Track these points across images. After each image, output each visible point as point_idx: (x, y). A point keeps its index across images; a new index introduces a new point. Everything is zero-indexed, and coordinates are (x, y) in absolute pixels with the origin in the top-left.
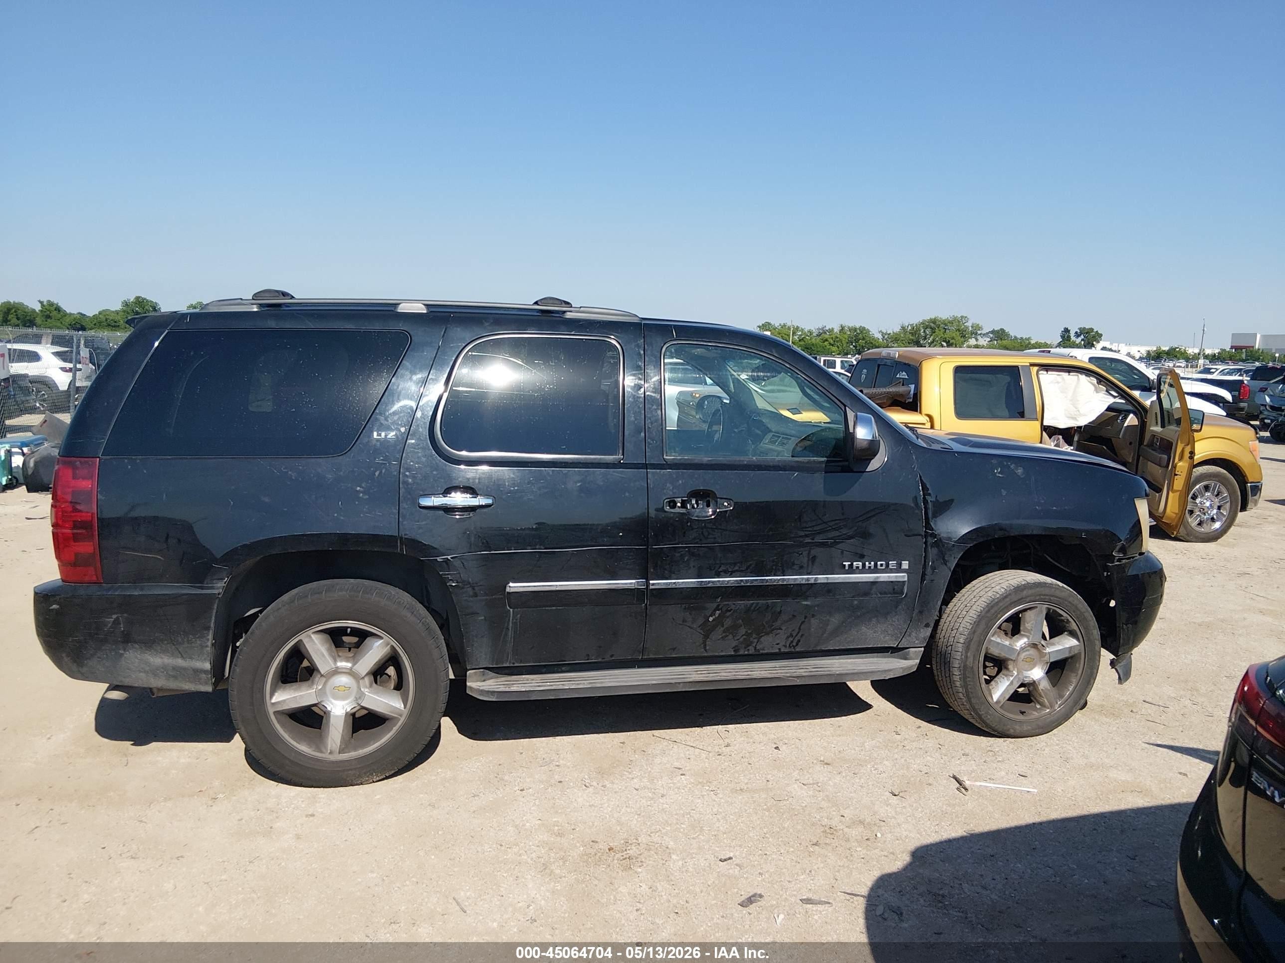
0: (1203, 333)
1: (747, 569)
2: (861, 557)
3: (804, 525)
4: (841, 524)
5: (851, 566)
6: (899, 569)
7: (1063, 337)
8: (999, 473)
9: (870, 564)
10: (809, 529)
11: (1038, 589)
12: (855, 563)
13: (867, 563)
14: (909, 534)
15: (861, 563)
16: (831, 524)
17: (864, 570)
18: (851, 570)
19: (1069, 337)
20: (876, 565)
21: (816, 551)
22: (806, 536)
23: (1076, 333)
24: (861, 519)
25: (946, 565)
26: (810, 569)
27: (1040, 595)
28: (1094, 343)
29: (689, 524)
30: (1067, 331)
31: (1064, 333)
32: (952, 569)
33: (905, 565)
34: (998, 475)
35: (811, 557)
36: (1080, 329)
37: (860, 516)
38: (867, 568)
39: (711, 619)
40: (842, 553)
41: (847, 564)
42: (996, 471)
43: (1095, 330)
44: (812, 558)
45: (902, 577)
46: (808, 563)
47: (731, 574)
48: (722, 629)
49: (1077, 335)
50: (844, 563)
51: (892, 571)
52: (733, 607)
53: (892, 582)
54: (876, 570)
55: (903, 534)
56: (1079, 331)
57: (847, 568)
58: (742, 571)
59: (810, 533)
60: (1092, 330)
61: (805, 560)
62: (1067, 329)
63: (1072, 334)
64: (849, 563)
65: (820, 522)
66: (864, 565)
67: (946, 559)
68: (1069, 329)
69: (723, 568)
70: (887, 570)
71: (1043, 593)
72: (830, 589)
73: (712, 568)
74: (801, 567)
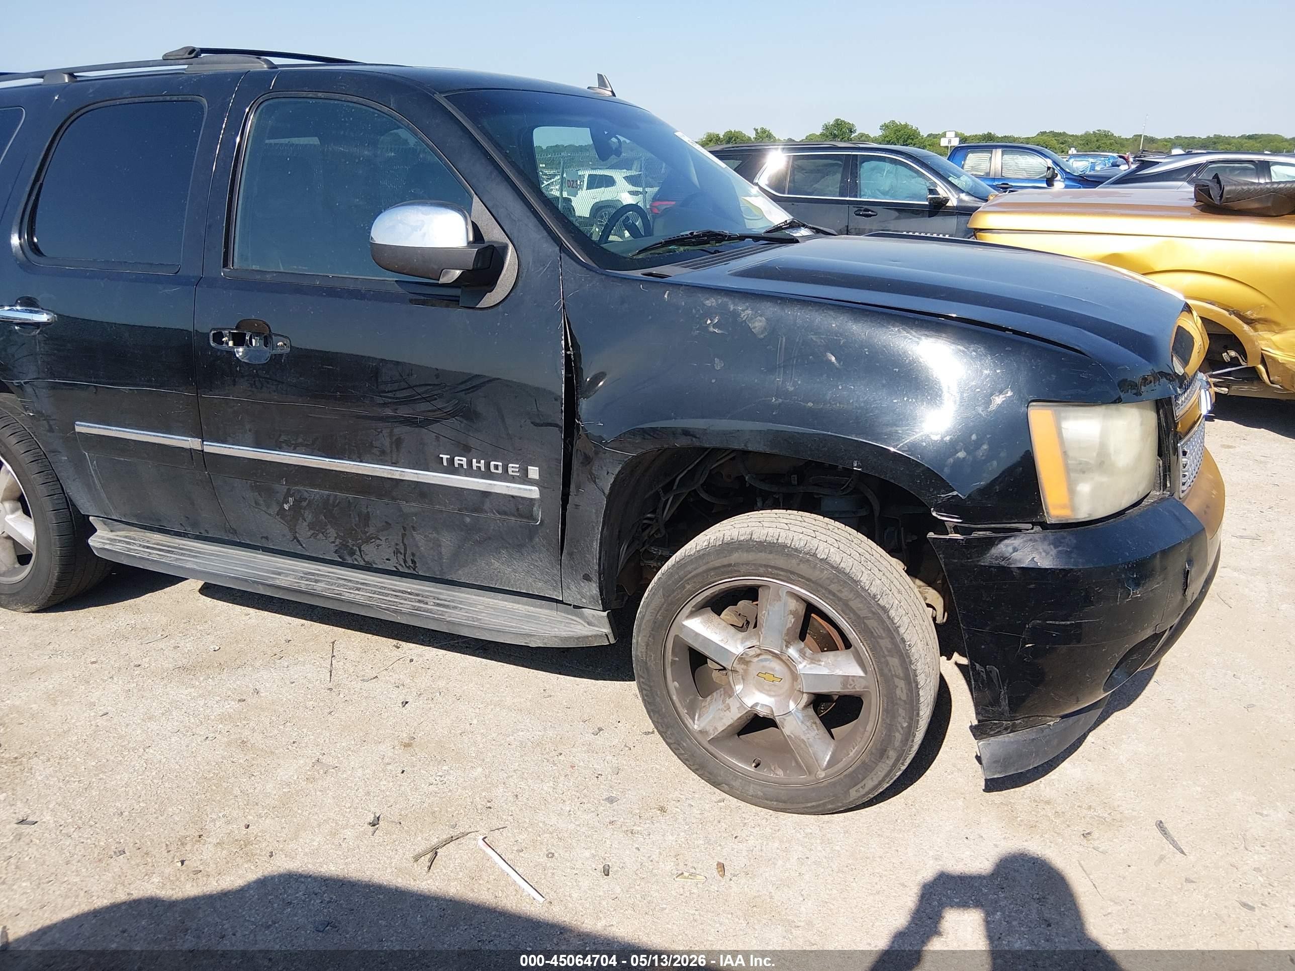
1: (313, 444)
2: (465, 450)
3: (382, 387)
4: (436, 393)
5: (451, 462)
6: (524, 478)
8: (715, 326)
9: (479, 462)
10: (389, 395)
11: (763, 555)
12: (456, 458)
13: (474, 461)
14: (538, 421)
15: (465, 459)
16: (420, 390)
17: (470, 472)
18: (451, 469)
20: (488, 466)
21: (401, 430)
22: (385, 405)
24: (463, 387)
25: (595, 482)
26: (394, 456)
27: (766, 566)
29: (238, 369)
32: (607, 492)
33: (534, 472)
34: (711, 329)
35: (394, 438)
37: (462, 383)
38: (474, 468)
39: (286, 507)
40: (437, 438)
41: (445, 457)
42: (709, 322)
44: (396, 440)
45: (533, 492)
46: (391, 447)
47: (295, 449)
48: (305, 524)
50: (441, 456)
51: (513, 479)
52: (306, 495)
53: (513, 496)
54: (488, 474)
55: (528, 422)
57: (445, 463)
58: (307, 446)
59: (390, 400)
61: (387, 442)
64: (449, 457)
65: (403, 385)
66: (470, 463)
67: (594, 472)
69: (283, 438)
70: (505, 476)
71: (772, 563)
72: (423, 491)
73: (272, 436)
74: (383, 452)
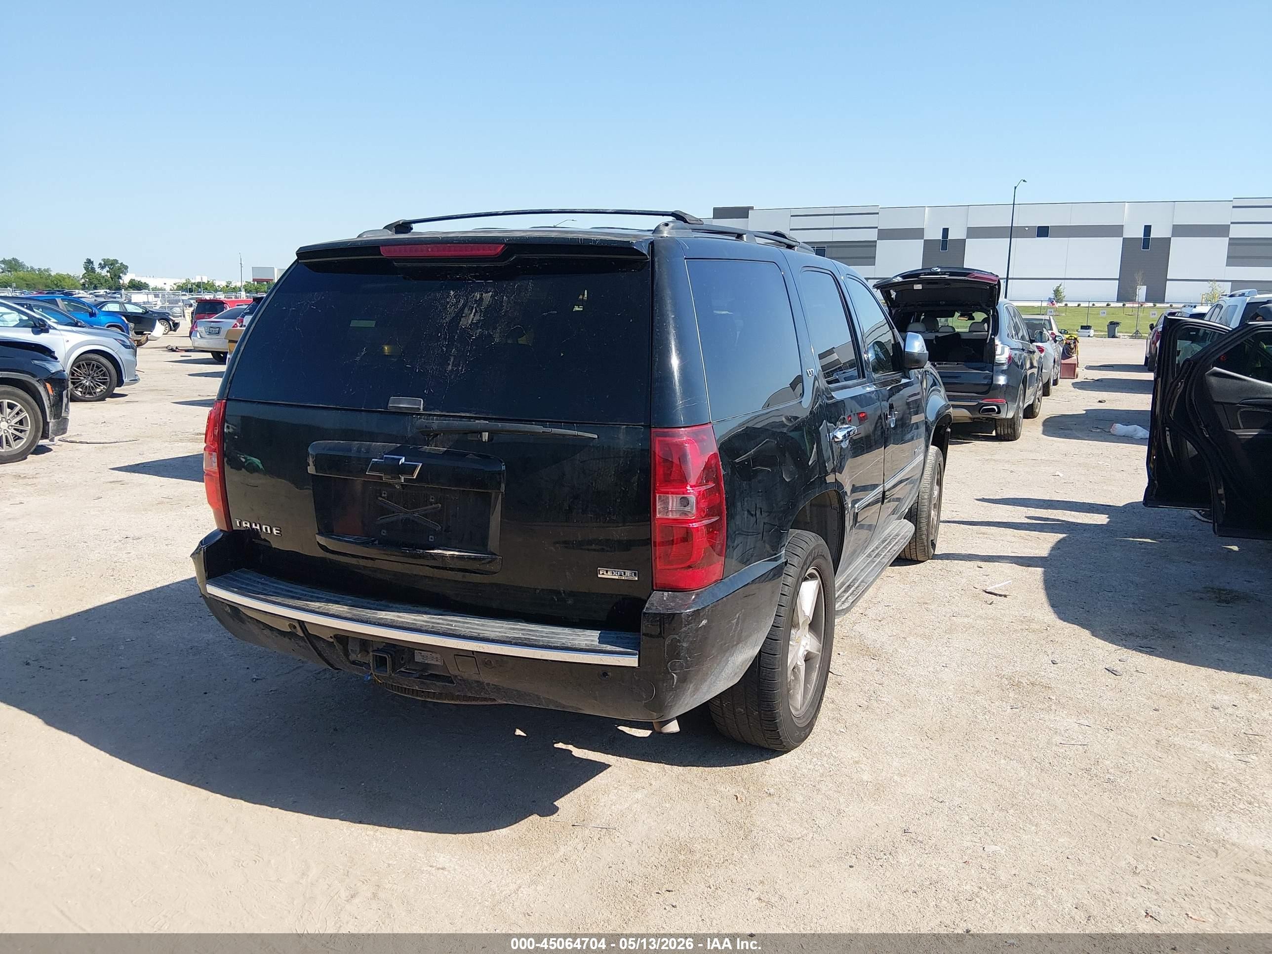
0: (241, 267)
7: (86, 268)
19: (93, 270)
23: (100, 264)
28: (121, 275)
30: (89, 262)
31: (87, 264)
36: (104, 260)
43: (120, 262)
49: (102, 267)
56: (103, 263)
60: (116, 261)
62: (90, 260)
63: (96, 266)
68: (92, 260)
